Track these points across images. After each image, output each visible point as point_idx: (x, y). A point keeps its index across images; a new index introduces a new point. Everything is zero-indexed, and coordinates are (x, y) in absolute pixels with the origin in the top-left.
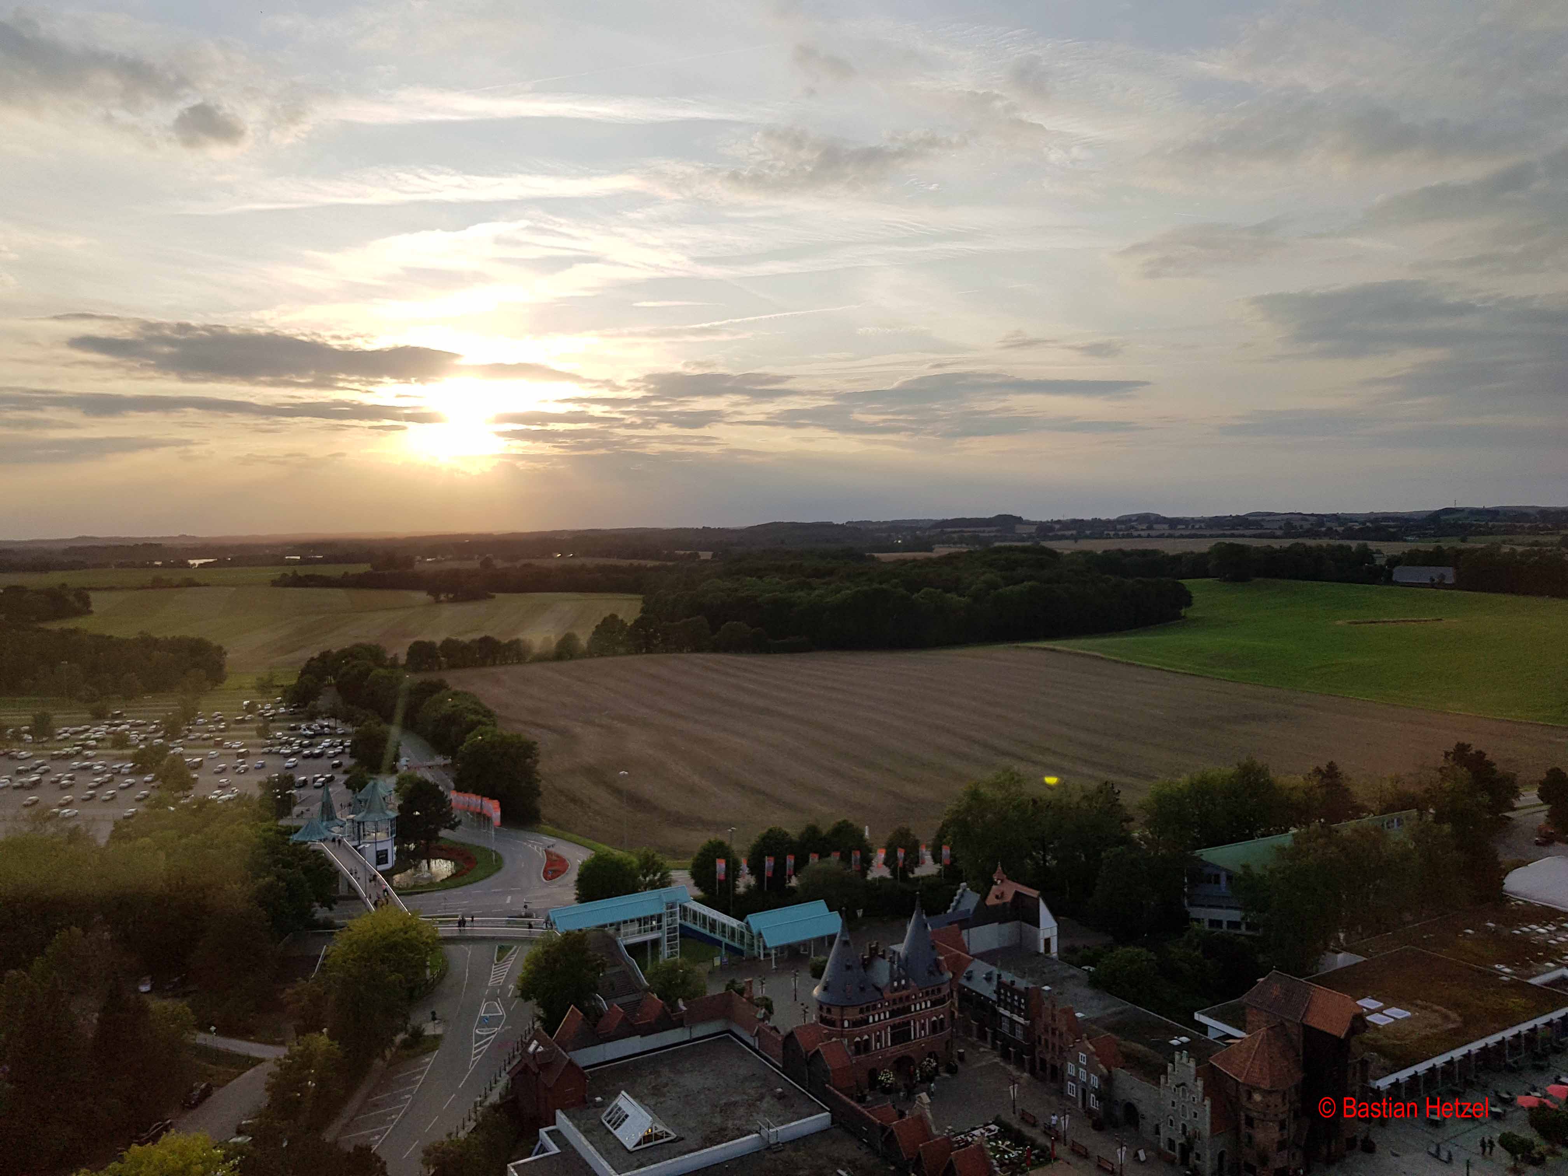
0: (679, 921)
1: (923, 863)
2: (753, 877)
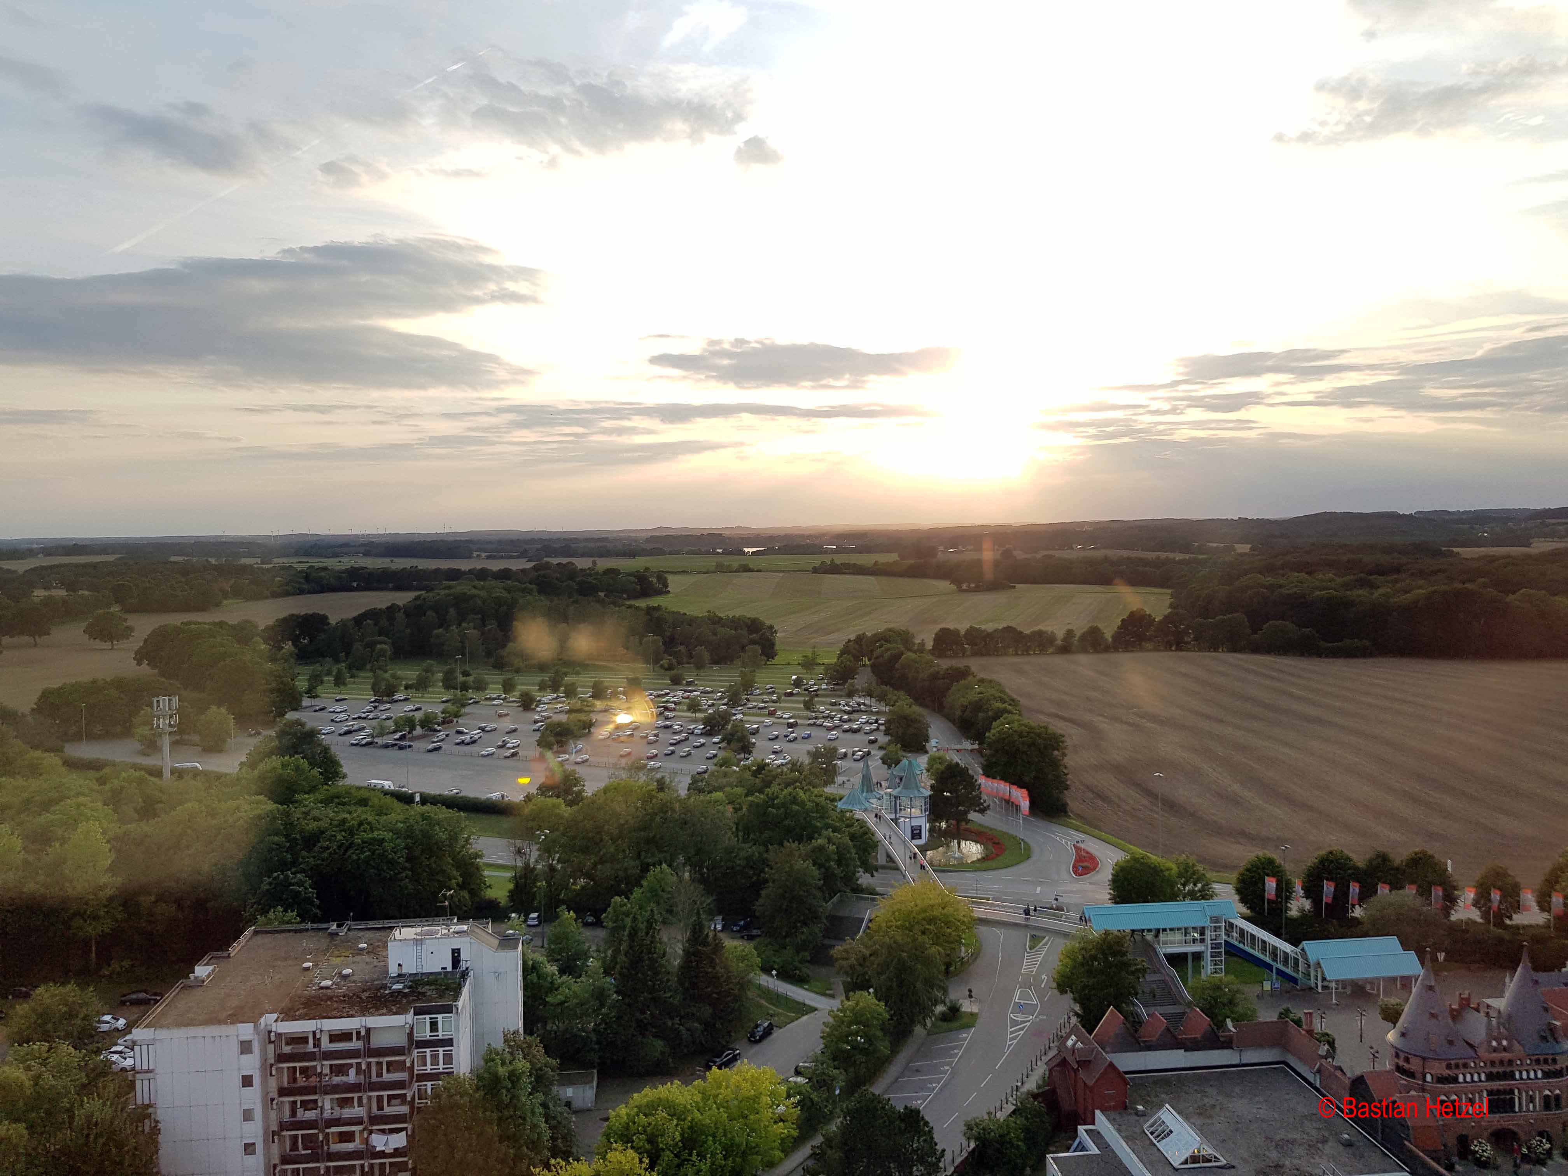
0: (1224, 937)
1: (1525, 909)
2: (1309, 901)
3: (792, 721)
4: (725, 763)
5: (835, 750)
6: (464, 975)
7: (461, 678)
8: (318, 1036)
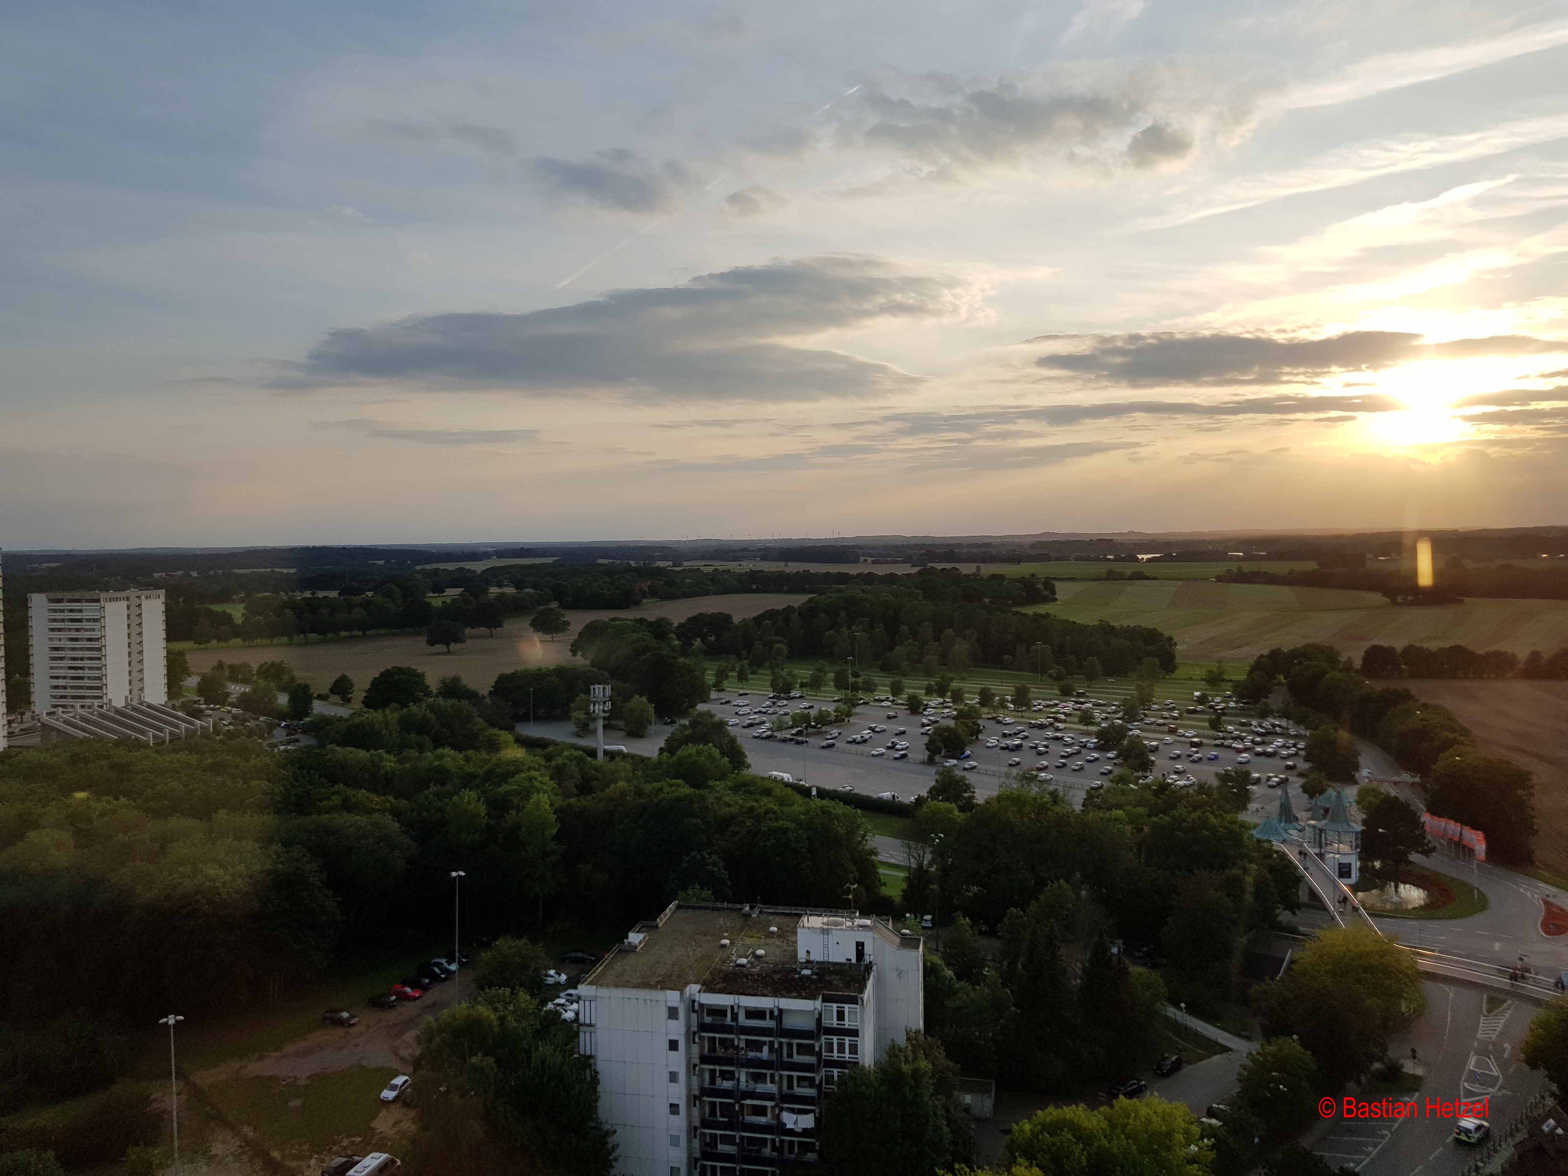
3: (1195, 740)
4: (1122, 780)
5: (1248, 774)
6: (869, 968)
7: (851, 679)
8: (736, 1011)
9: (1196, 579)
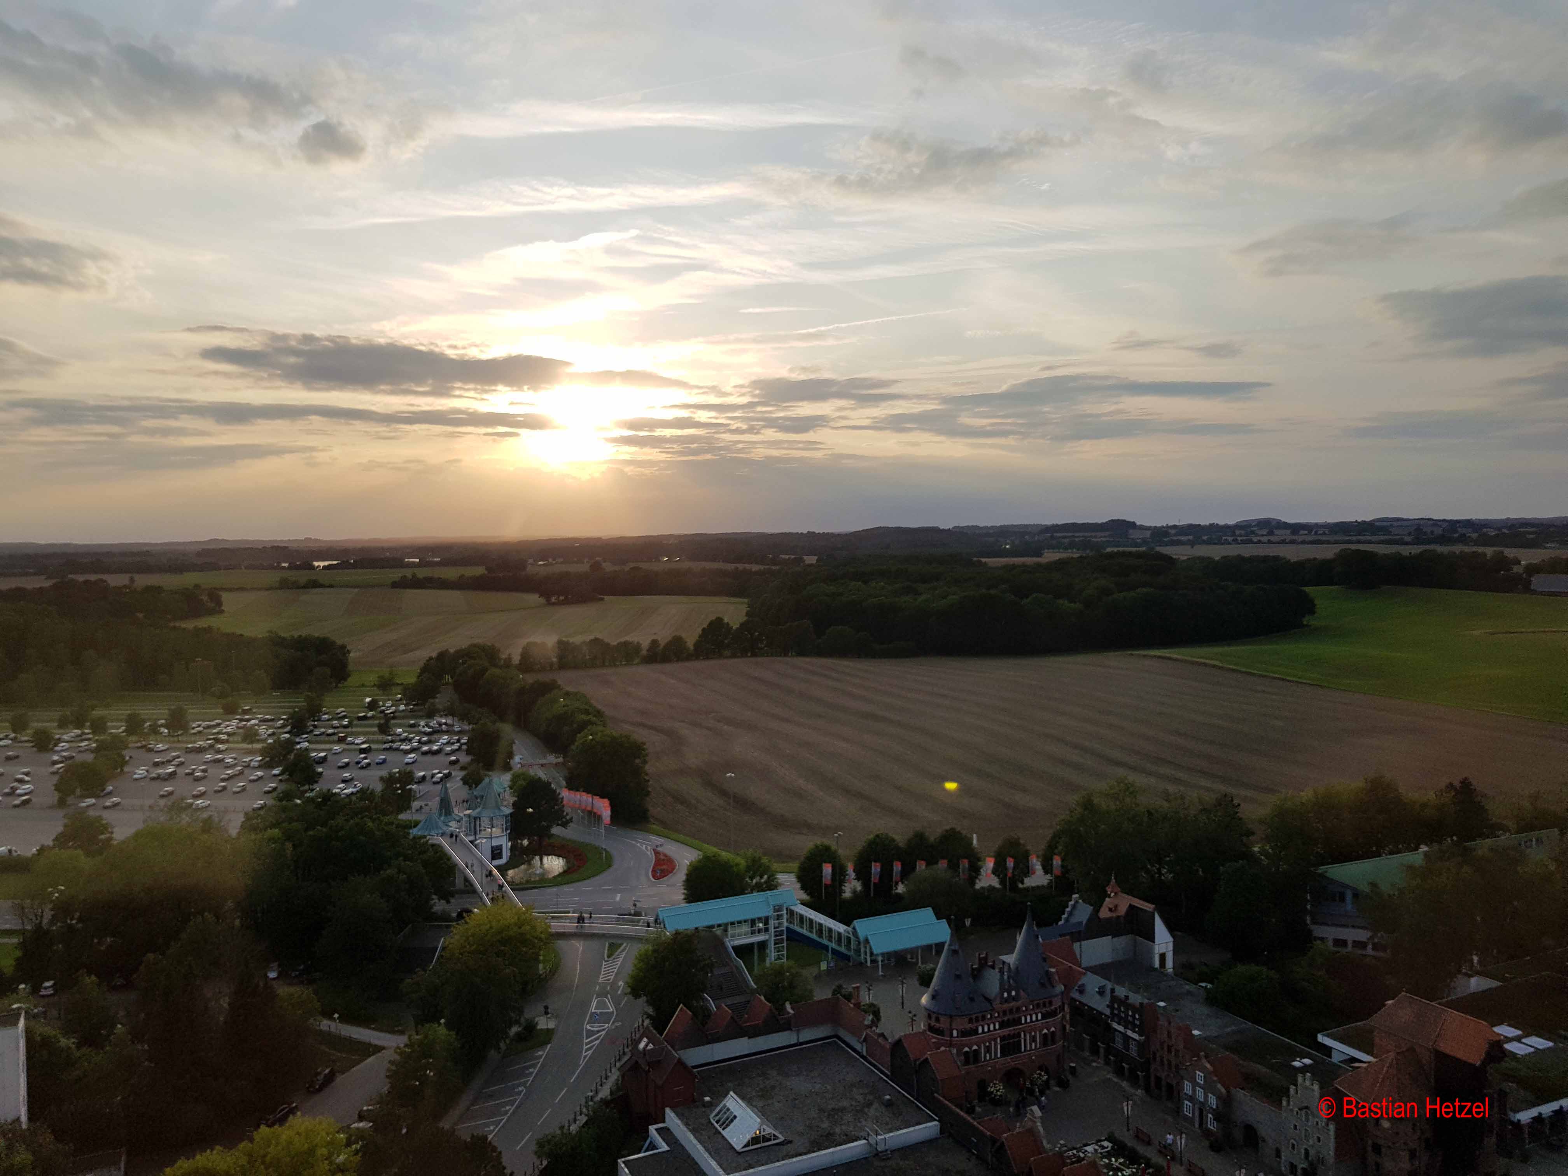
0: (785, 924)
1: (1034, 873)
2: (860, 882)
3: (364, 746)
4: (287, 796)
5: (412, 773)
9: (373, 586)
